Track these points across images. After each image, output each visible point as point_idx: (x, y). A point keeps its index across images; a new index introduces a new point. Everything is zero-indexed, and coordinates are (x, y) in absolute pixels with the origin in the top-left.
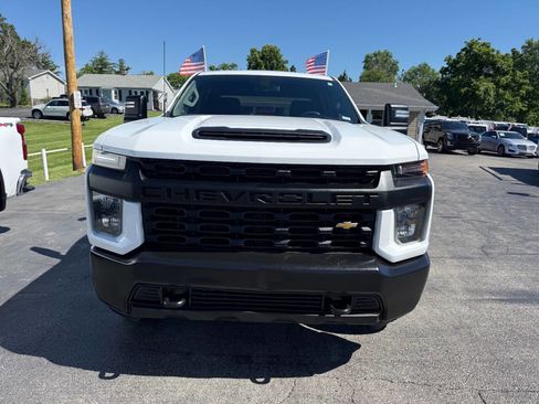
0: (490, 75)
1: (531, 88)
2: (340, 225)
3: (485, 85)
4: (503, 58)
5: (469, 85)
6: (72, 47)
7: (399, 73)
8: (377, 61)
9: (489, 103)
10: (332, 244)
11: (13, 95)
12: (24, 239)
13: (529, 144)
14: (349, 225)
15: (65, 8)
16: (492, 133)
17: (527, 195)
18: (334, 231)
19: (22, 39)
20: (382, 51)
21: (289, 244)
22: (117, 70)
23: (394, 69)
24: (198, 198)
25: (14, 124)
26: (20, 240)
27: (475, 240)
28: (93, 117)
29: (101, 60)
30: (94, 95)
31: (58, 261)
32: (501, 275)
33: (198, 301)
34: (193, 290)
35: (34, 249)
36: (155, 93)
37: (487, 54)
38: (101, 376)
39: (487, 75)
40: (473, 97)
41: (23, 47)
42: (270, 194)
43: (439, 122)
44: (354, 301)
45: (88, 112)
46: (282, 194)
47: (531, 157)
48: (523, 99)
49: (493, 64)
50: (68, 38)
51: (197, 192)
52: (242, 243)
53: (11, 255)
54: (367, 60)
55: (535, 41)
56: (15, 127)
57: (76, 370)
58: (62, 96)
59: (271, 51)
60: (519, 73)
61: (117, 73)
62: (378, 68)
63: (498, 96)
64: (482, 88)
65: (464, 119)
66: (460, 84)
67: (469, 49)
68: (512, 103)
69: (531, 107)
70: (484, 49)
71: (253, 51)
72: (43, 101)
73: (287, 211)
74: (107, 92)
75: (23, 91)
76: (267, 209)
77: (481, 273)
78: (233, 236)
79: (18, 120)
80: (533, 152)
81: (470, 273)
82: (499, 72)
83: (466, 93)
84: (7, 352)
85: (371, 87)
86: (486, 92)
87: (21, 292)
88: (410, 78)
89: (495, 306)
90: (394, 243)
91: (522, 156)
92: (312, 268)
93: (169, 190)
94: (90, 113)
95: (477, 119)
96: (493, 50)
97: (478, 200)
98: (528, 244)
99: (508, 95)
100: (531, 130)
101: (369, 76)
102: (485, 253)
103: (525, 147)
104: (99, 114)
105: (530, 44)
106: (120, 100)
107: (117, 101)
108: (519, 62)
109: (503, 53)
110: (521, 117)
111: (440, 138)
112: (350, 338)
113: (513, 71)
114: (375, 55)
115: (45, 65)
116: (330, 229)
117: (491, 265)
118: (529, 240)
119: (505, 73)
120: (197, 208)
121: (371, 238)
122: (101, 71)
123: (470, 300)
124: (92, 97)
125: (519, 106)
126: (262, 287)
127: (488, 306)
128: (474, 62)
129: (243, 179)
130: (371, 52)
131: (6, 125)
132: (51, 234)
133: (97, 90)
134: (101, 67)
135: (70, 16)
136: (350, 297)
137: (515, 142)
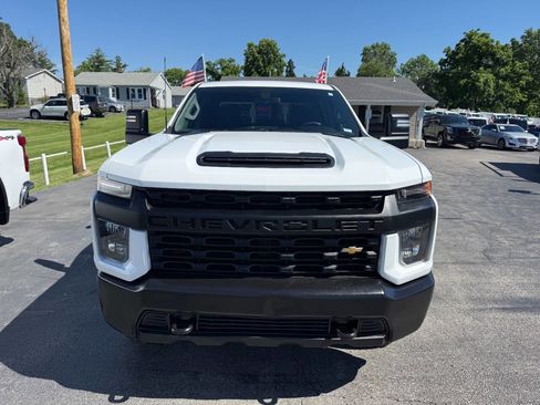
0: (490, 66)
1: (531, 79)
2: (345, 250)
3: (484, 77)
4: (503, 48)
5: (468, 76)
6: (69, 50)
7: (398, 65)
8: (375, 54)
9: (489, 95)
10: (337, 269)
11: (10, 95)
12: (28, 251)
13: (530, 137)
14: (354, 249)
15: (61, 11)
16: (492, 127)
17: (528, 192)
18: (339, 256)
19: (18, 38)
20: (380, 43)
21: (295, 269)
22: (114, 67)
23: (392, 61)
24: (203, 226)
25: (16, 136)
26: (23, 251)
27: (477, 243)
28: (91, 116)
29: (97, 58)
30: (92, 94)
31: (63, 274)
32: (505, 282)
33: (205, 326)
34: (201, 316)
35: (38, 261)
36: (153, 91)
37: (487, 44)
38: (111, 400)
39: (487, 67)
40: (473, 88)
41: (20, 46)
42: (276, 222)
43: (438, 116)
44: (360, 324)
45: (86, 111)
46: (287, 221)
47: (532, 150)
48: (523, 90)
49: (493, 55)
50: (65, 41)
51: (203, 220)
52: (248, 269)
53: (16, 268)
54: (365, 53)
55: (535, 30)
56: (16, 140)
57: (86, 393)
58: (59, 95)
59: (269, 45)
60: (518, 64)
61: (115, 70)
62: (376, 61)
63: (498, 87)
64: (482, 80)
65: (464, 111)
66: (459, 76)
67: (468, 40)
68: (512, 94)
69: (531, 97)
70: (483, 39)
71: (250, 46)
72: (41, 100)
73: (292, 237)
74: (105, 90)
75: (20, 90)
76: (272, 236)
77: (484, 280)
78: (238, 263)
79: (19, 132)
80: (534, 145)
81: (473, 280)
82: (499, 62)
83: (465, 85)
84: (17, 375)
85: (369, 82)
86: (486, 83)
87: (27, 309)
88: (408, 70)
89: (499, 315)
90: (400, 266)
91: (523, 149)
92: (318, 294)
93: (175, 219)
94: (88, 112)
95: (477, 111)
96: (492, 41)
97: (480, 199)
98: (530, 247)
99: (507, 86)
100: (531, 121)
101: (366, 68)
102: (488, 257)
103: (525, 141)
104: (97, 113)
105: (529, 33)
106: (118, 98)
107: (114, 99)
108: (519, 51)
109: (502, 44)
110: (521, 108)
111: (440, 133)
112: (354, 353)
113: (513, 61)
114: (373, 47)
115: (42, 64)
116: (336, 254)
117: (494, 270)
118: (531, 243)
119: (505, 64)
120: (204, 235)
121: (376, 261)
122: (98, 69)
123: (473, 310)
124: (90, 96)
125: (519, 96)
126: (268, 313)
127: (491, 316)
128: (473, 53)
129: (248, 207)
130: (369, 45)
131: (7, 138)
132: (54, 244)
133: (95, 88)
134: (97, 65)
135: (66, 19)
136: (356, 321)
137: (516, 135)
